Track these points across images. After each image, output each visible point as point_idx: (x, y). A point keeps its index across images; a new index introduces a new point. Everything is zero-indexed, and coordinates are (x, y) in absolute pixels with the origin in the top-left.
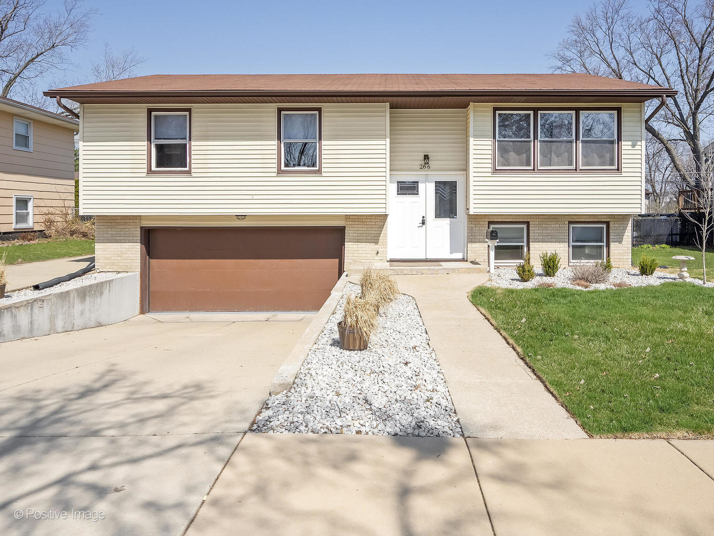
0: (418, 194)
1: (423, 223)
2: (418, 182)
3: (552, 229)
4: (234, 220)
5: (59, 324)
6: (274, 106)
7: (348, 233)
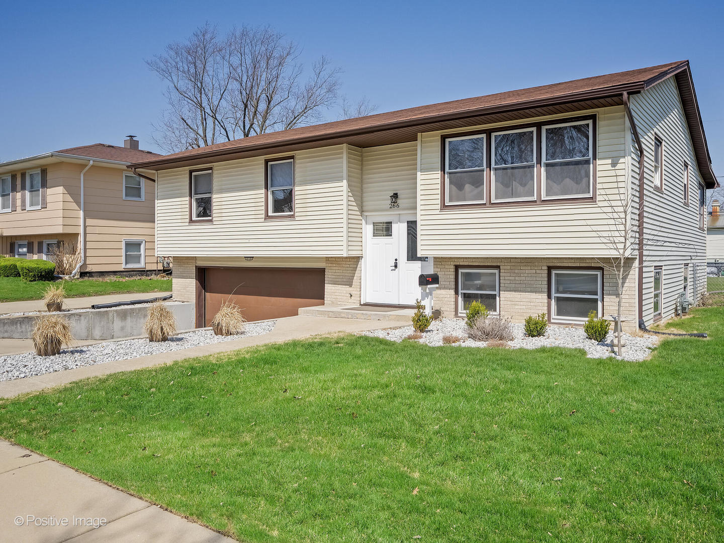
0: (391, 235)
1: (396, 266)
2: (391, 223)
3: (526, 275)
4: (242, 261)
5: (97, 333)
6: (262, 159)
7: (328, 275)
